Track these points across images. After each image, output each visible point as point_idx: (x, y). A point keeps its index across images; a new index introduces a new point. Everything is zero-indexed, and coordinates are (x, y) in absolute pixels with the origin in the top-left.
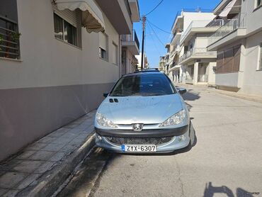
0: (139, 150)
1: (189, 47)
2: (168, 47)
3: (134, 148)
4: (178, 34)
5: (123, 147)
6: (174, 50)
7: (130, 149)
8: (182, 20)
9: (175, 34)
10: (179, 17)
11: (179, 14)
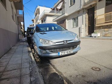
0: (66, 53)
1: (44, 21)
2: (33, 20)
3: (64, 53)
4: (38, 15)
5: (59, 53)
6: (36, 22)
7: (62, 53)
8: (38, 9)
9: (36, 15)
10: (37, 8)
11: (37, 7)
